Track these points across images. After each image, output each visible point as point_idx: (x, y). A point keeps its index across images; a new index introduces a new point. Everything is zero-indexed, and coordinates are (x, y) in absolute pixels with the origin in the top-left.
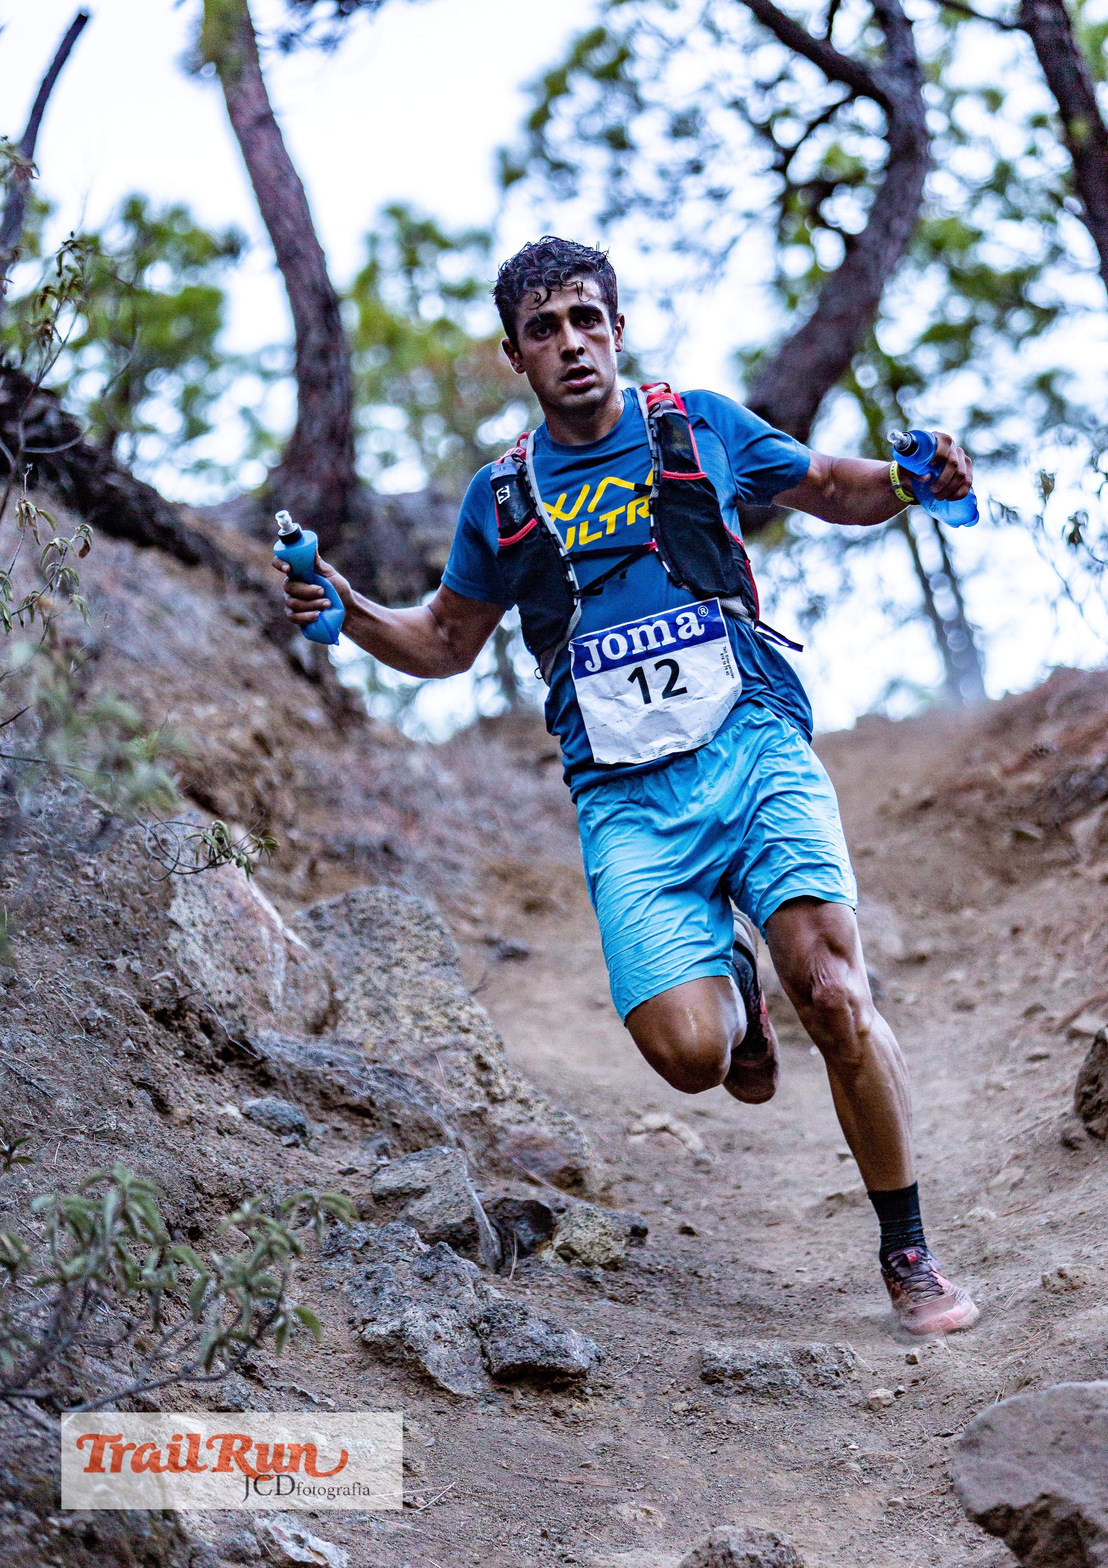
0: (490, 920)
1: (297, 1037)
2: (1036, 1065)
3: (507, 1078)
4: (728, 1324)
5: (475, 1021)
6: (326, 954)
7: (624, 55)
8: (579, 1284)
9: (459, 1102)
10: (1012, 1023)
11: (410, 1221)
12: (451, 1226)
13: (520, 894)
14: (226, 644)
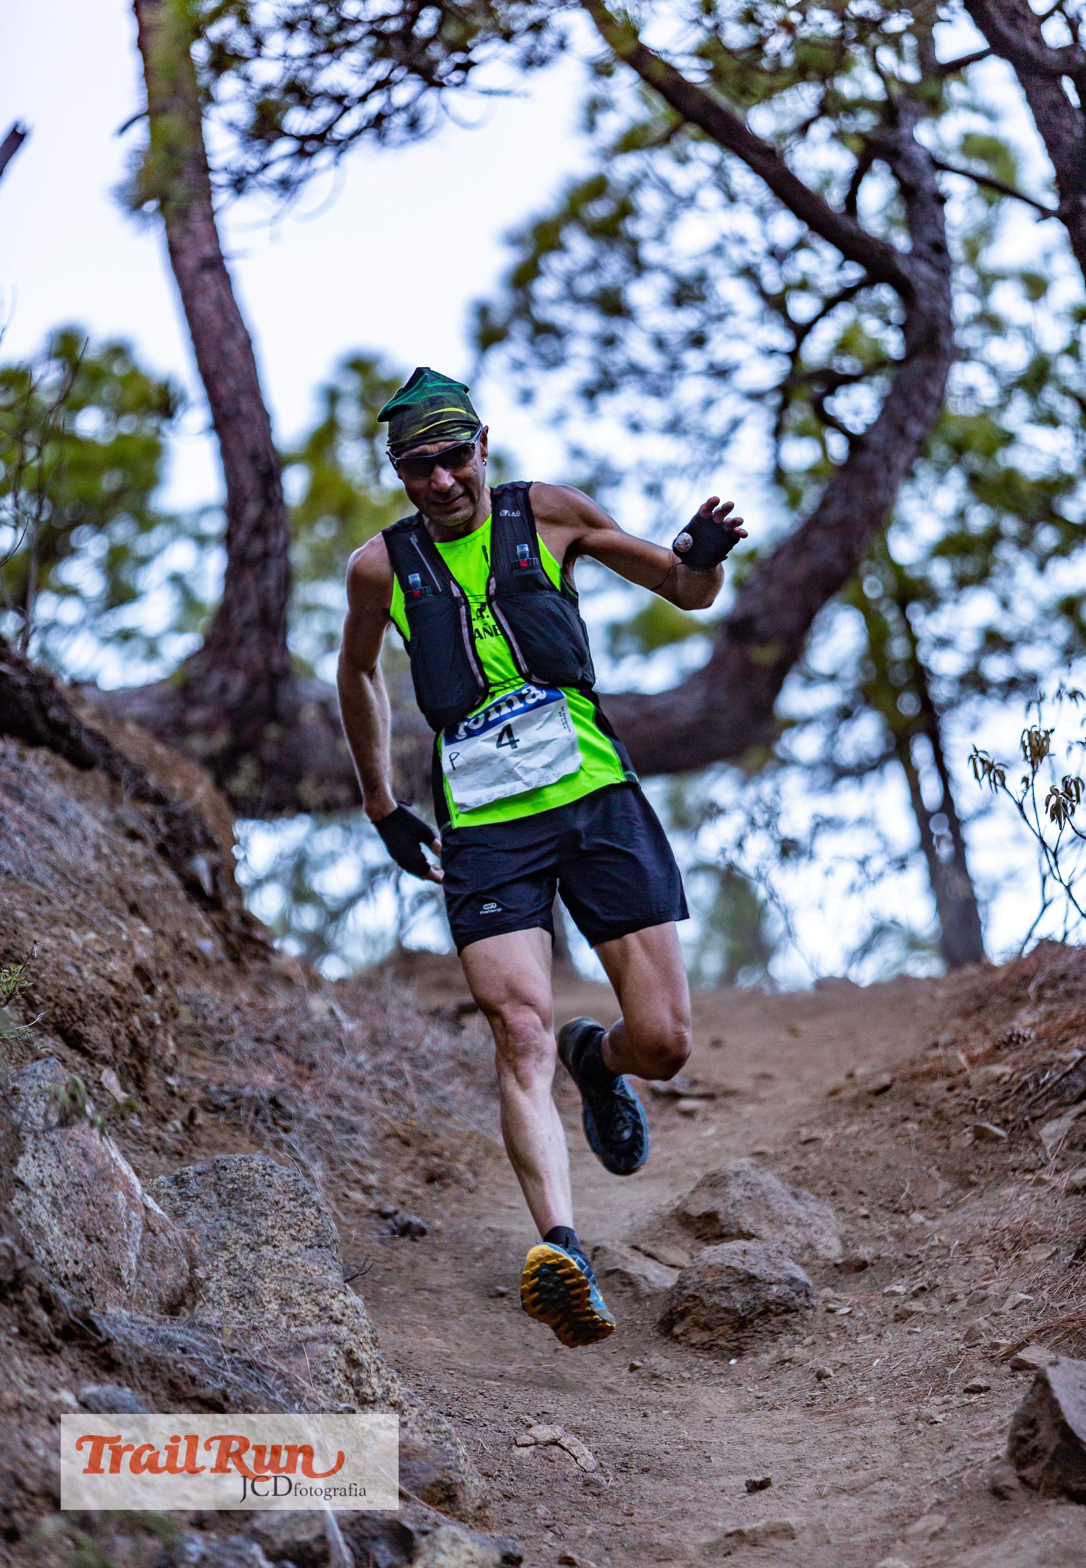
0: (385, 1192)
1: (149, 1318)
2: (974, 1398)
3: (380, 1377)
5: (348, 1312)
6: (189, 1226)
7: (626, 210)
9: (324, 1400)
10: (953, 1347)
11: (255, 1535)
12: (298, 1543)
13: (422, 1162)
14: (114, 859)
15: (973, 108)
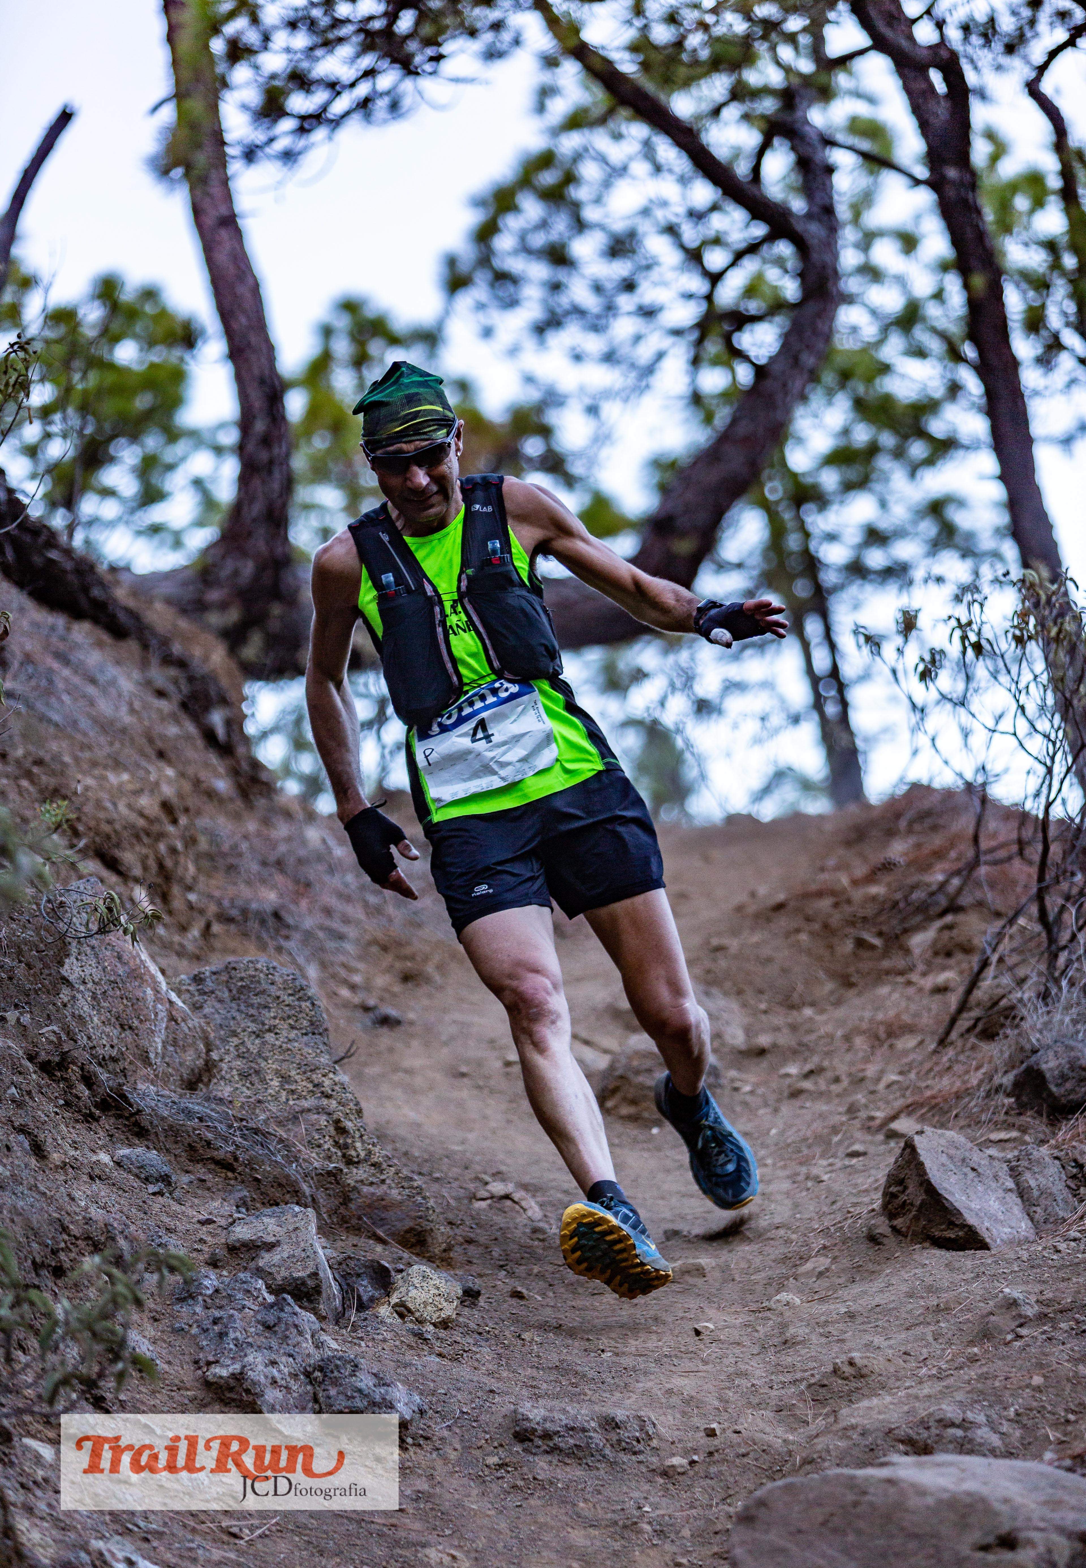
0: (368, 988)
1: (171, 1093)
2: (854, 1161)
3: (363, 1142)
4: (545, 1386)
5: (337, 1088)
6: (205, 1016)
7: (570, 178)
8: (411, 1340)
9: (316, 1161)
10: (836, 1119)
11: (260, 1272)
12: (295, 1279)
13: (398, 965)
14: (145, 715)
15: (858, 94)
